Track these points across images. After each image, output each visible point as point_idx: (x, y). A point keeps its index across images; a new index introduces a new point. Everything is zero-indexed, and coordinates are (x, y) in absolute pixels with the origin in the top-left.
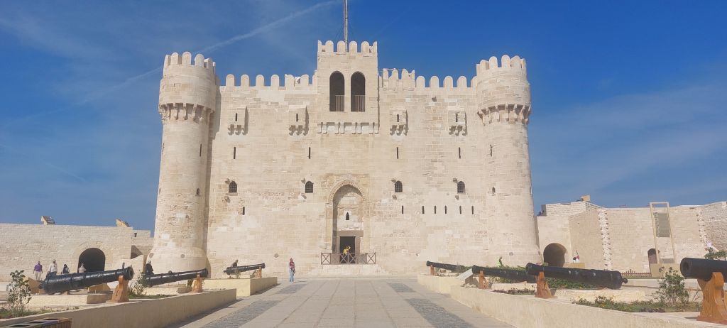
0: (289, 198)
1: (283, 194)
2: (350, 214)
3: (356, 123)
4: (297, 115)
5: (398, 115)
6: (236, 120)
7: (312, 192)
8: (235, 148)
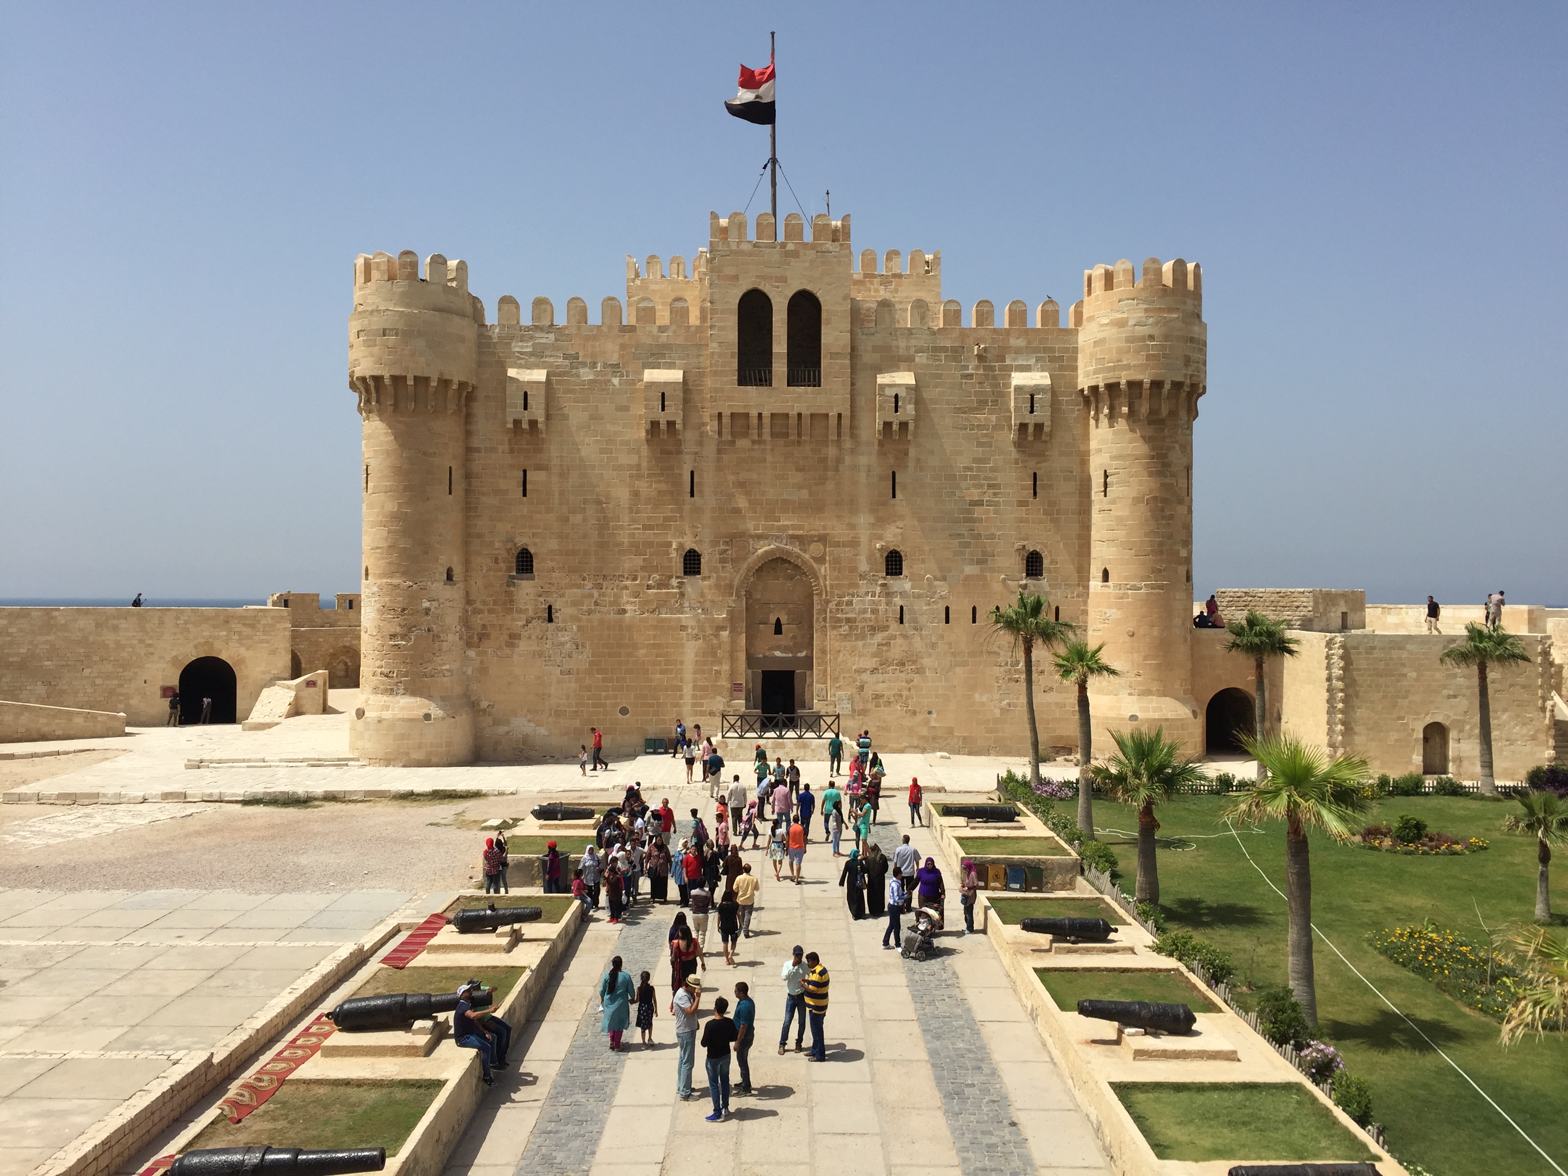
0: (649, 587)
1: (635, 579)
2: (784, 620)
3: (800, 415)
4: (663, 394)
5: (896, 396)
6: (526, 408)
7: (699, 573)
8: (525, 472)
